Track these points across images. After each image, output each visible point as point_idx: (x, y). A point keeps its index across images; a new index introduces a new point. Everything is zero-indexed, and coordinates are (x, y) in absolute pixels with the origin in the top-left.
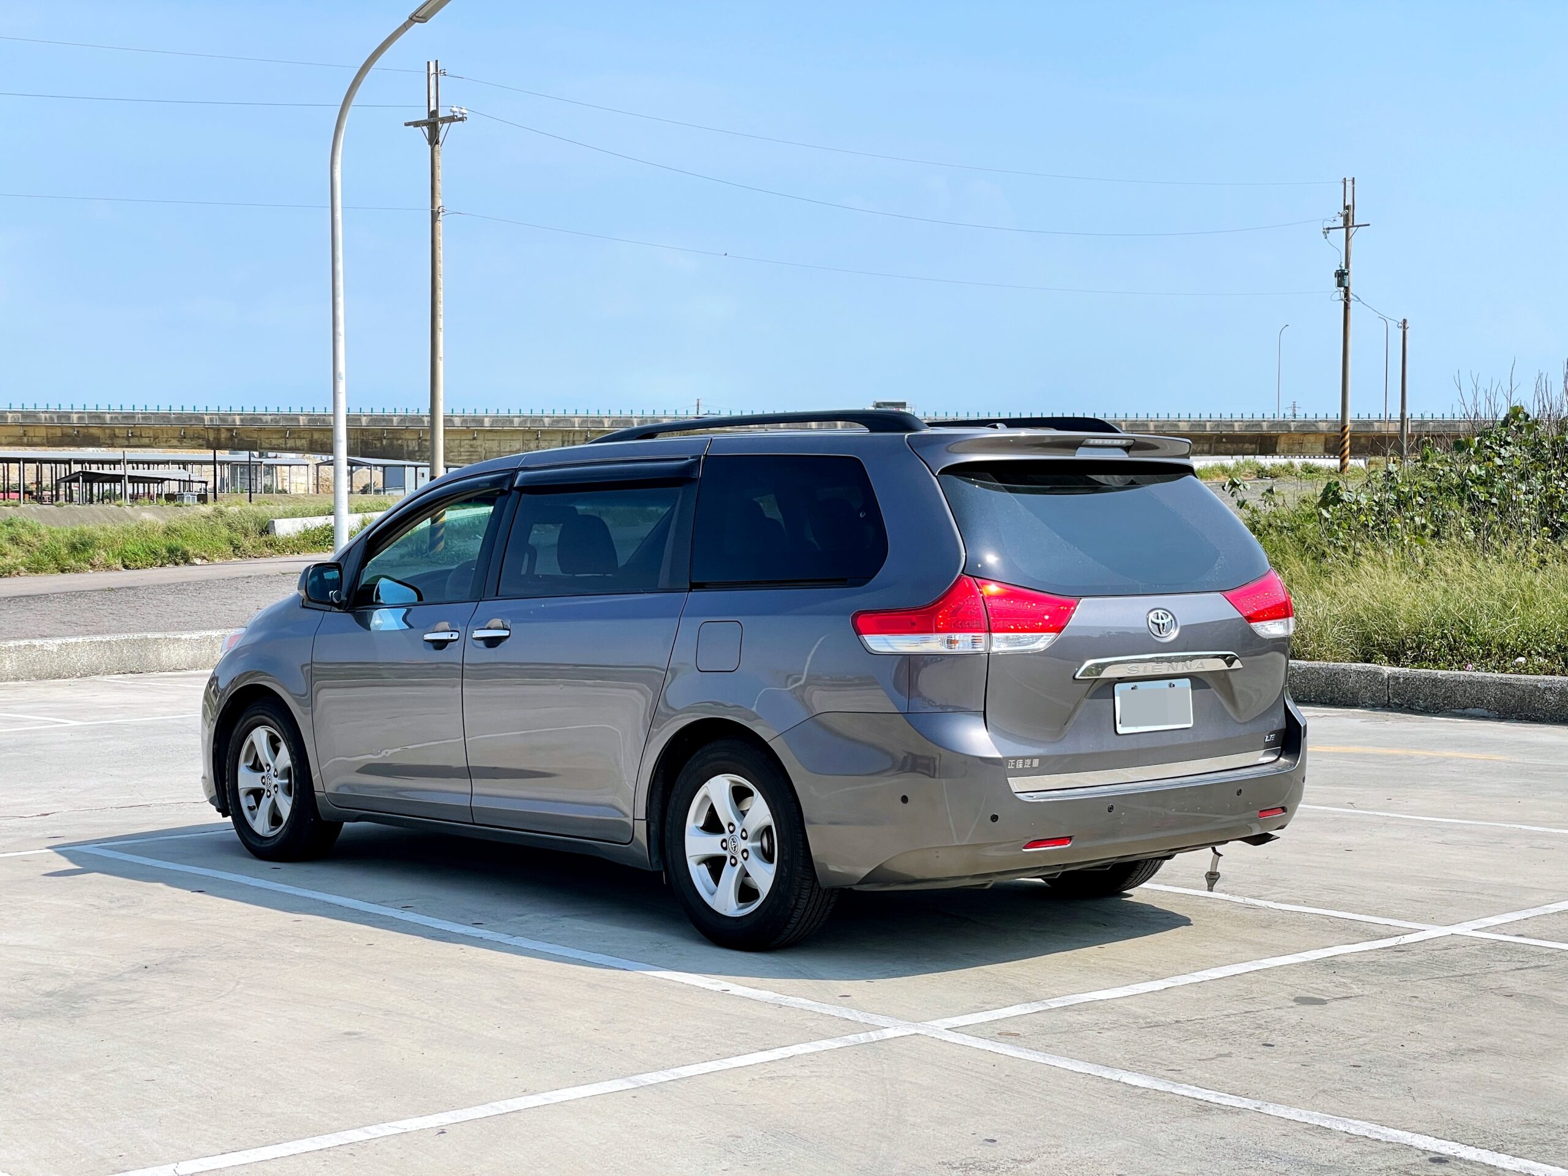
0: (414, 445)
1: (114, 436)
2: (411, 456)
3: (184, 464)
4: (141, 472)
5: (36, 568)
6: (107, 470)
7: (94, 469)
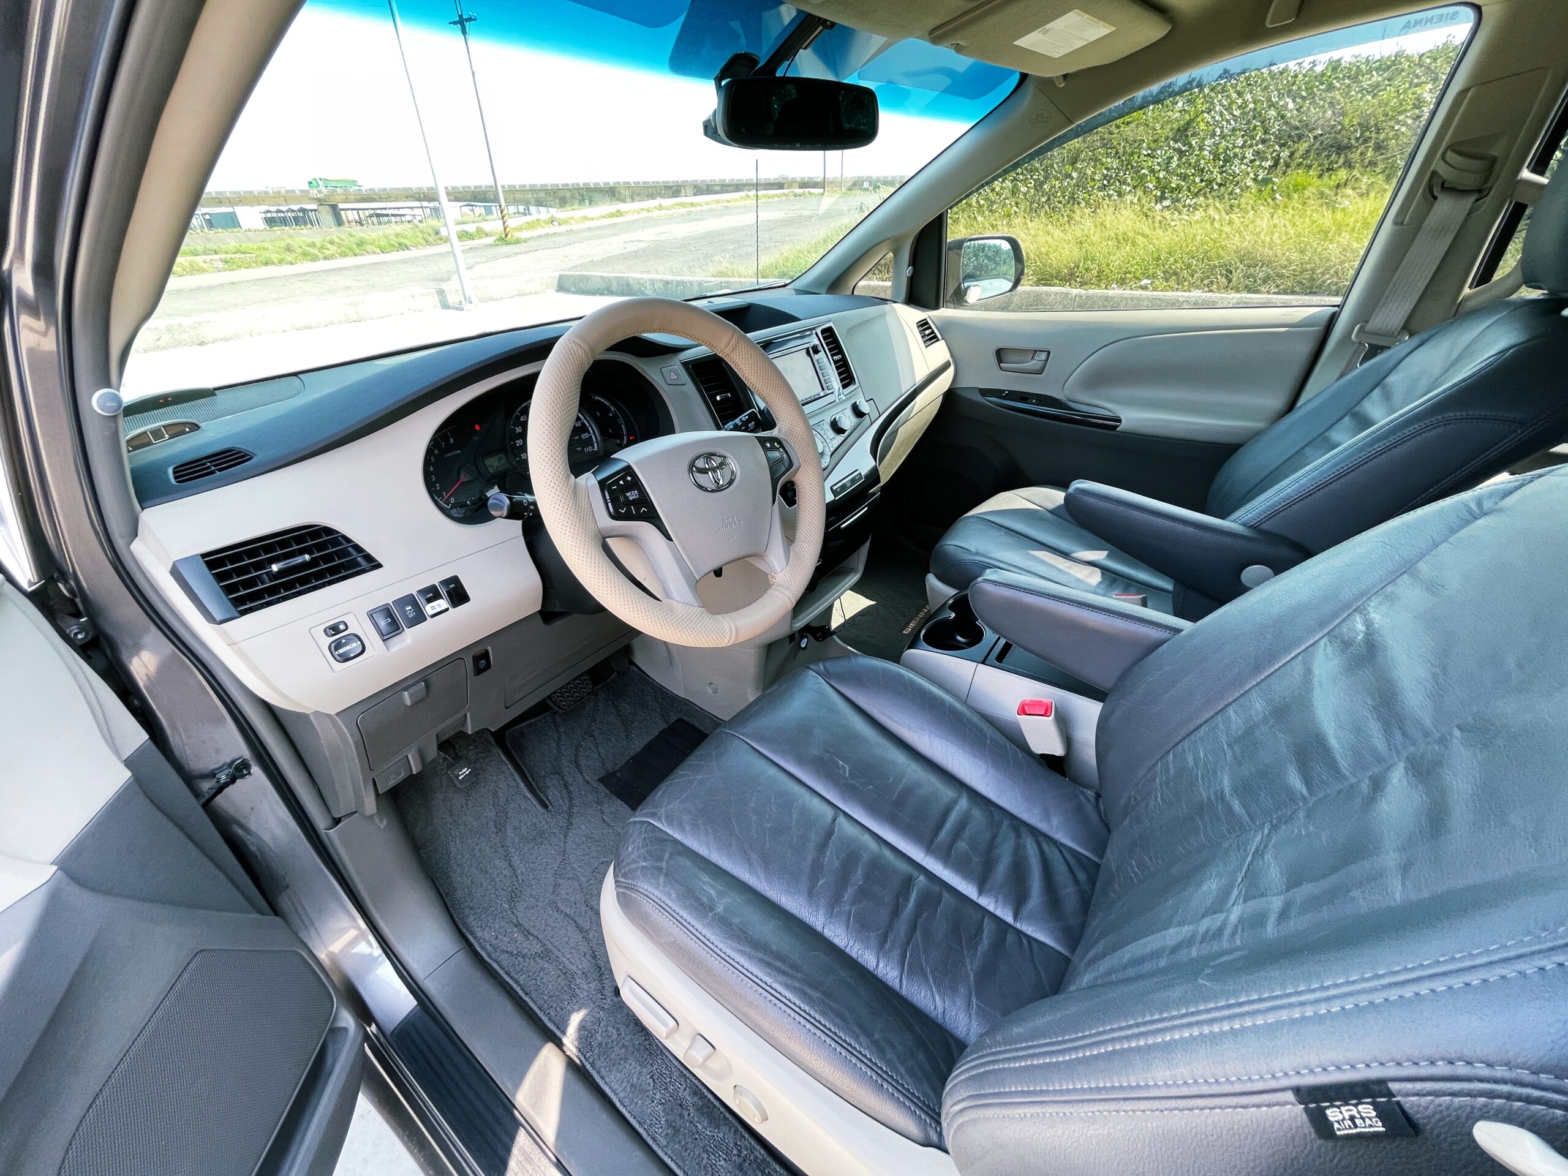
0: (492, 197)
1: (381, 198)
2: (493, 202)
3: (411, 208)
4: (396, 212)
5: (343, 255)
6: (384, 212)
7: (379, 212)
